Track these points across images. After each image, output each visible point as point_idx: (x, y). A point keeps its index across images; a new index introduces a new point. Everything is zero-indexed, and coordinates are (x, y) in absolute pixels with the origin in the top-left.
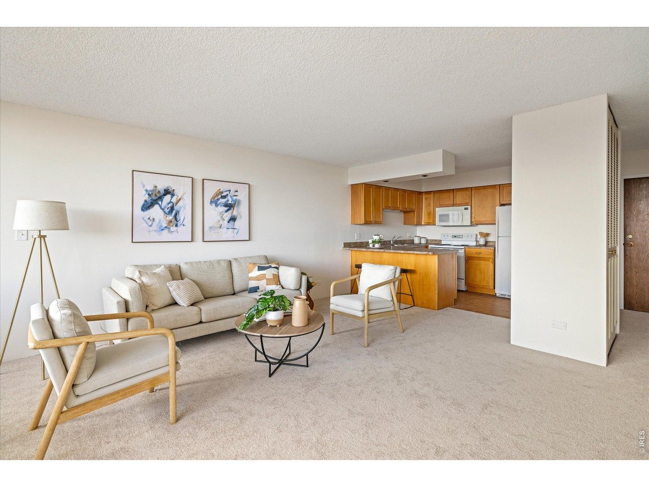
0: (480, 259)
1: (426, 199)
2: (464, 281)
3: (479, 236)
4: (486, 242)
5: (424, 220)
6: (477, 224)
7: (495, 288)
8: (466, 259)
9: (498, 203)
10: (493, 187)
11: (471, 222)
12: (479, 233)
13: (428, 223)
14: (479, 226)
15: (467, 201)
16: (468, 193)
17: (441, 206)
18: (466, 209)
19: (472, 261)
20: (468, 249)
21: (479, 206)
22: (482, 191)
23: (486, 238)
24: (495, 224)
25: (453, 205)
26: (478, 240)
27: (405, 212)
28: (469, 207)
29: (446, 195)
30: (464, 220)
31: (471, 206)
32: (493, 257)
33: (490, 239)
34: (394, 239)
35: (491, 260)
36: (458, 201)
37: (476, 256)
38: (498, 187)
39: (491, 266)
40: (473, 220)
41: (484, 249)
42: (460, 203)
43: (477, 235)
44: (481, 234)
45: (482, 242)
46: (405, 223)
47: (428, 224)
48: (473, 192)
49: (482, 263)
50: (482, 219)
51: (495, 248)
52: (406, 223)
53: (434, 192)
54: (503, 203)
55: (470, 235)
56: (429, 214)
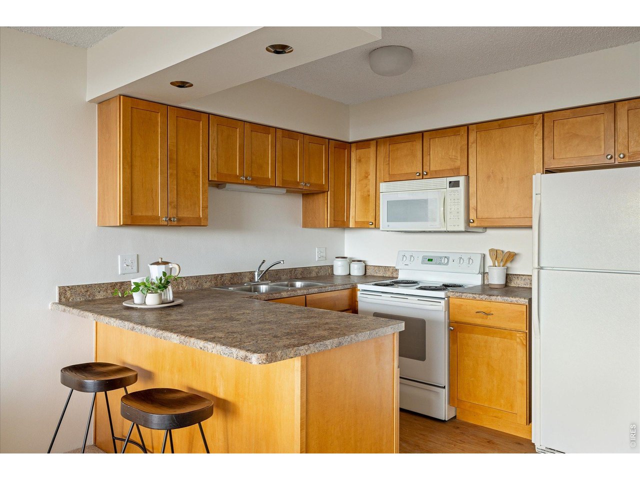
0: (489, 330)
1: (359, 161)
2: (444, 393)
3: (489, 262)
4: (508, 277)
5: (355, 213)
6: (486, 228)
7: (530, 421)
8: (450, 330)
9: (538, 165)
10: (525, 120)
11: (468, 221)
12: (491, 251)
13: (364, 222)
14: (489, 231)
15: (458, 163)
16: (461, 140)
17: (393, 178)
18: (455, 184)
19: (467, 335)
20: (458, 301)
21: (489, 177)
22: (496, 133)
23: (509, 265)
24: (530, 227)
25: (423, 176)
26: (487, 270)
27: (307, 195)
28: (462, 180)
29: (404, 148)
30: (448, 216)
31: (467, 176)
32: (523, 327)
33: (517, 268)
34: (264, 268)
35: (521, 337)
36: (435, 164)
37: (479, 321)
38: (538, 120)
39: (521, 354)
40: (472, 216)
41: (499, 302)
42: (438, 169)
43: (484, 257)
44: (495, 254)
45: (496, 278)
46: (305, 225)
47: (362, 226)
48: (471, 139)
49: (496, 342)
50: (497, 214)
51: (530, 300)
52: (309, 222)
53: (378, 141)
54: (553, 165)
55: (466, 258)
56: (365, 199)
